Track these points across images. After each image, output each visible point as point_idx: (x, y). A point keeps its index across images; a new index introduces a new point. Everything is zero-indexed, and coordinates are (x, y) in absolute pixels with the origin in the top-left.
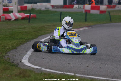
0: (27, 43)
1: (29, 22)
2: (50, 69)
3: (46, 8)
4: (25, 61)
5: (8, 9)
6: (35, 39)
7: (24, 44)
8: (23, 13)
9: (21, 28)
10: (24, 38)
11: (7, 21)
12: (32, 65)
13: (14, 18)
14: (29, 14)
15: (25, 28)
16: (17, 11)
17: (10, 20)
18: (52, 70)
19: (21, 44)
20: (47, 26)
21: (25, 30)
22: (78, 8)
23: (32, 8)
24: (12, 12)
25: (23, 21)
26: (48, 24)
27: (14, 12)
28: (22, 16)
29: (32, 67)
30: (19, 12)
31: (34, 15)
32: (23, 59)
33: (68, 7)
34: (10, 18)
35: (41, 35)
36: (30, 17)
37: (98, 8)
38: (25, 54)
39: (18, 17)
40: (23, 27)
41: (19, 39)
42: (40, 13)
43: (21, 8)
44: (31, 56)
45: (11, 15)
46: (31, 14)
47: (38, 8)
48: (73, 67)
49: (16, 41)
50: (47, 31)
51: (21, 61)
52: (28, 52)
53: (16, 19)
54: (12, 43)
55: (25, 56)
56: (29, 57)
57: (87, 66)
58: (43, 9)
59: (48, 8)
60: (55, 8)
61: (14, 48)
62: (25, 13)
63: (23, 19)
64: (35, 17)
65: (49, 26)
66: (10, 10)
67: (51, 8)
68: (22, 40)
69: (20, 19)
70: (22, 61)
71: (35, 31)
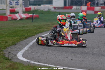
0: (26, 39)
1: (32, 21)
2: (38, 62)
3: (48, 9)
4: (20, 55)
5: (15, 10)
6: (34, 36)
7: (23, 40)
8: (27, 14)
9: (23, 27)
10: (25, 36)
11: (14, 20)
12: (24, 59)
13: (19, 18)
14: (32, 15)
15: (27, 27)
16: (22, 12)
17: (16, 19)
18: (40, 63)
19: (21, 40)
20: (47, 25)
21: (27, 29)
22: (77, 9)
23: (35, 9)
24: (18, 13)
25: (27, 21)
26: (48, 23)
27: (19, 13)
28: (26, 16)
29: (23, 61)
30: (24, 12)
31: (37, 15)
32: (19, 53)
33: (68, 8)
34: (16, 18)
35: (40, 33)
36: (33, 17)
37: (93, 9)
38: (22, 49)
39: (23, 17)
40: (26, 26)
41: (20, 36)
42: (42, 14)
43: (26, 9)
44: (26, 51)
45: (17, 15)
46: (34, 15)
47: (42, 9)
48: (60, 60)
49: (17, 38)
50: (46, 29)
51: (15, 55)
52: (25, 48)
53: (21, 19)
54: (13, 39)
55: (21, 51)
56: (24, 51)
57: (72, 60)
58: (46, 9)
59: (51, 9)
60: (57, 9)
61: (14, 44)
62: (29, 14)
63: (27, 18)
64: (37, 17)
65: (48, 24)
66: (16, 11)
67: (53, 9)
68: (22, 37)
69: (25, 18)
70: (17, 55)
71: (35, 29)
